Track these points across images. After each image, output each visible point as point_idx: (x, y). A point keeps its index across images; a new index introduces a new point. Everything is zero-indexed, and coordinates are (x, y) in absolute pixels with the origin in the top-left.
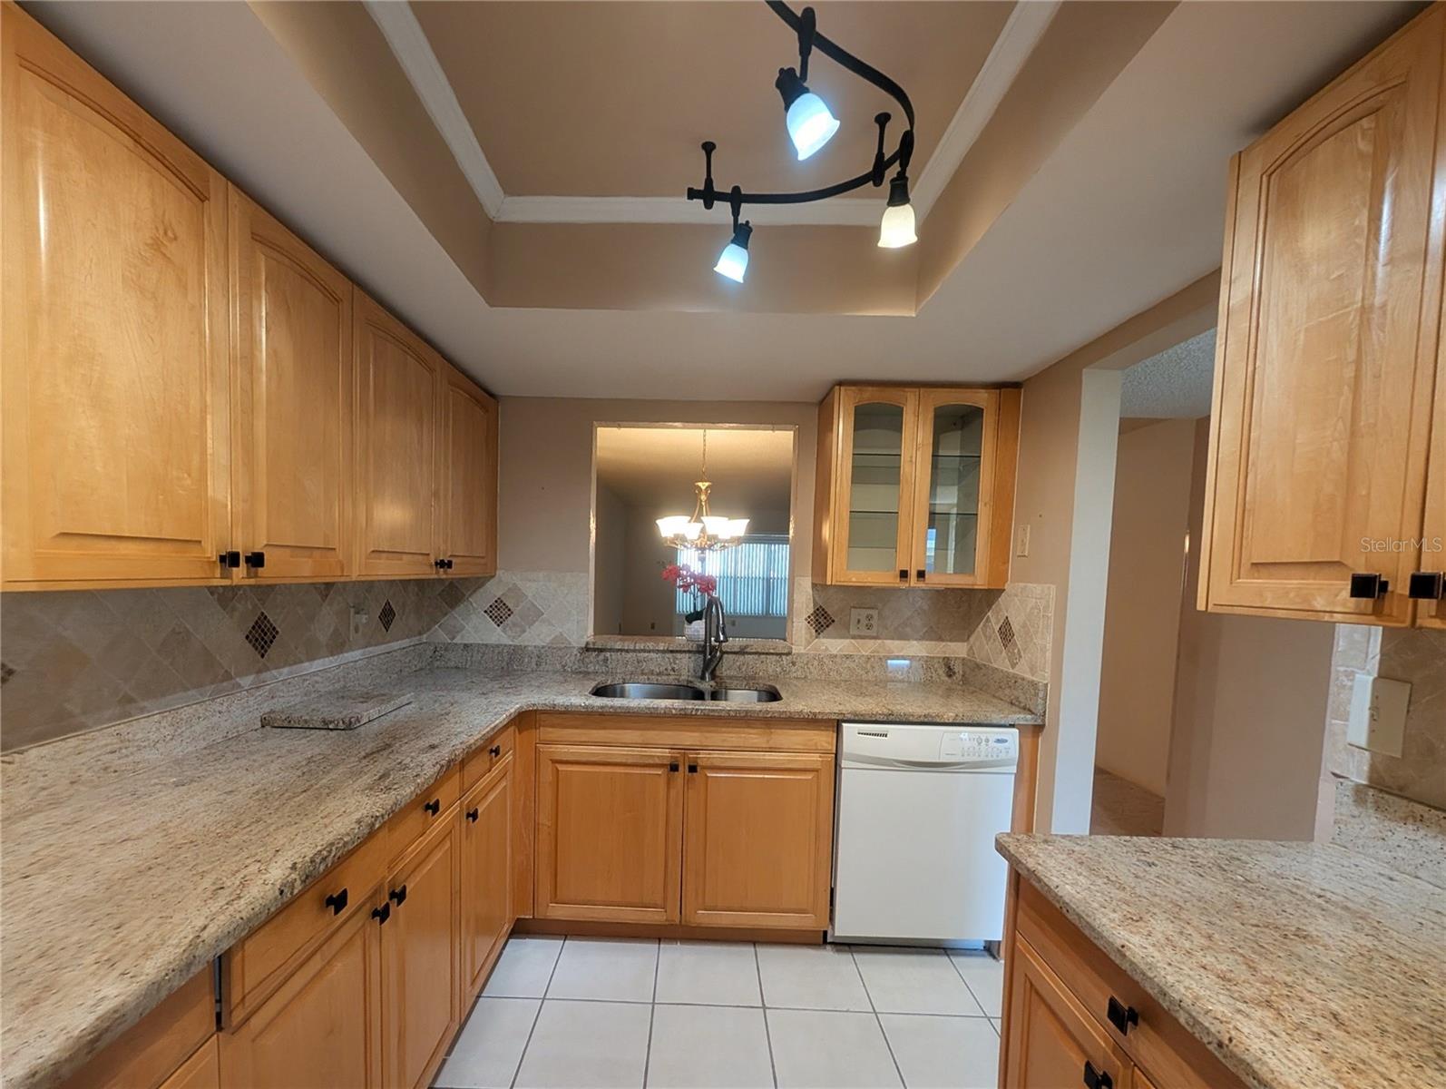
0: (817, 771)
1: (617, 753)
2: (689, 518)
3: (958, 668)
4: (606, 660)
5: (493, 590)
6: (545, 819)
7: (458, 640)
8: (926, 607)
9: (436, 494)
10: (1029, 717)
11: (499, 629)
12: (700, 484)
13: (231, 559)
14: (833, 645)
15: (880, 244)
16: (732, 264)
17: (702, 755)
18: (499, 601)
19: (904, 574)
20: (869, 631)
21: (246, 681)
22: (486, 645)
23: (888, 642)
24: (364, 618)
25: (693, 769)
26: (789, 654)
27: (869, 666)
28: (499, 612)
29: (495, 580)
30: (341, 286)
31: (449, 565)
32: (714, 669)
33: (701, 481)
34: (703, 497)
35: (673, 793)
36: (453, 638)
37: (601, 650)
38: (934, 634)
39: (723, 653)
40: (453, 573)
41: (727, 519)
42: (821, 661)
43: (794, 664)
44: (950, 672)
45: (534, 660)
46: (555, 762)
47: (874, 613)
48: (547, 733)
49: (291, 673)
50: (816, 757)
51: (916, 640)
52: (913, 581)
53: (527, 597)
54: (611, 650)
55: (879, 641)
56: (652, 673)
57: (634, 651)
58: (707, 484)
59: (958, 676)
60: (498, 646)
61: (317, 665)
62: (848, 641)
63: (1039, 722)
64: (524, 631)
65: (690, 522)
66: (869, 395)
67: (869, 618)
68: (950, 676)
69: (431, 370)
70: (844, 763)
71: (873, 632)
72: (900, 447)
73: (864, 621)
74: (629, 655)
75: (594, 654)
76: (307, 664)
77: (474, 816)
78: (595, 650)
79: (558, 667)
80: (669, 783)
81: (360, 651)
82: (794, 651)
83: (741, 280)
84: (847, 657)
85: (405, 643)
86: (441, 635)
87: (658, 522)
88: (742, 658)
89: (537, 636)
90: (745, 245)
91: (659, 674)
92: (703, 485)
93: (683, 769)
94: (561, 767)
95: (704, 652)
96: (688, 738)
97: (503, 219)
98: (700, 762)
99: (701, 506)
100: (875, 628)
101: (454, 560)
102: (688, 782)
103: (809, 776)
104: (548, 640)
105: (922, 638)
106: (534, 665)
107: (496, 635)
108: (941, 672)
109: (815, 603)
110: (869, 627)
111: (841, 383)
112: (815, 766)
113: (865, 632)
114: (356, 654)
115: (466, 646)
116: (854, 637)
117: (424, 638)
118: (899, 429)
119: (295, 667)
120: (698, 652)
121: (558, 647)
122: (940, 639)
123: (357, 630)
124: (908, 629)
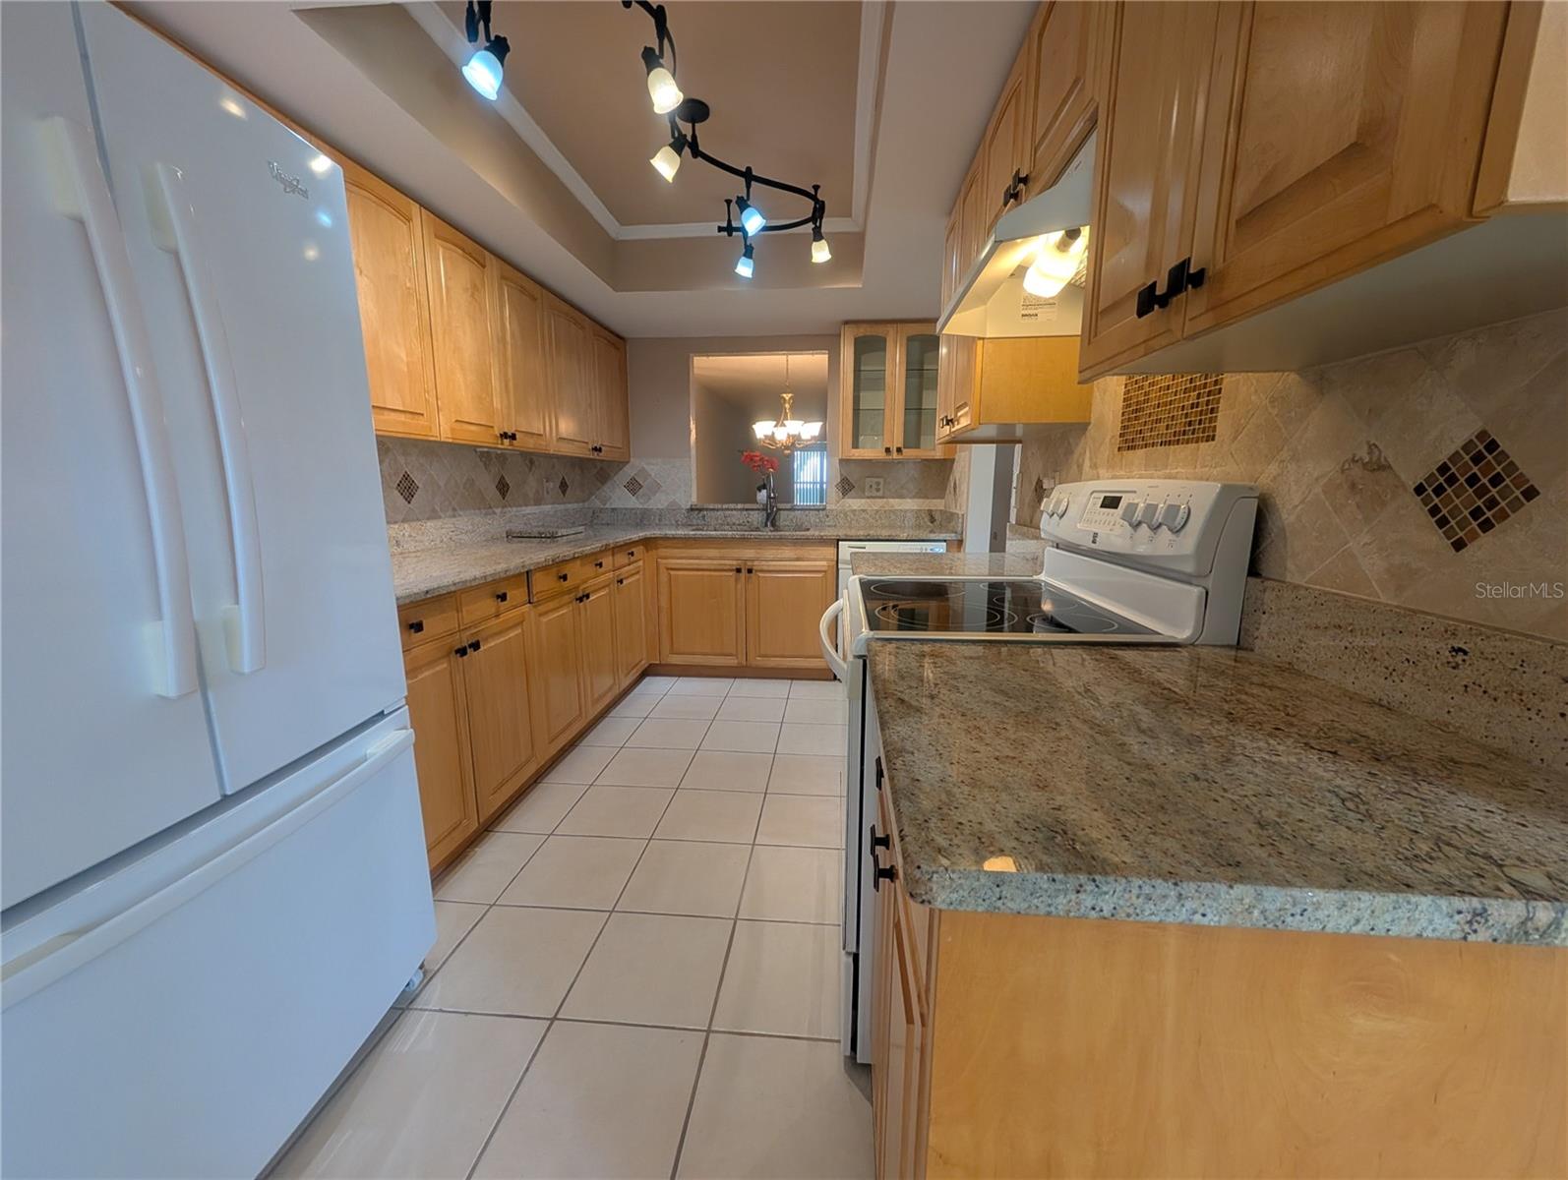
0: (825, 572)
1: (704, 563)
2: (775, 423)
3: (937, 516)
4: (704, 516)
5: (629, 472)
6: (664, 603)
7: (607, 506)
8: (916, 476)
9: (590, 405)
10: (953, 535)
11: (634, 498)
12: (785, 395)
13: (504, 436)
14: (854, 503)
15: (813, 261)
16: (745, 269)
17: (756, 563)
18: (633, 479)
19: (888, 450)
20: (878, 493)
21: (498, 511)
22: (626, 509)
23: (891, 500)
24: (551, 485)
25: (750, 571)
26: (824, 509)
27: (877, 517)
28: (633, 486)
29: (630, 464)
30: (536, 290)
31: (600, 450)
32: (774, 519)
33: (785, 393)
34: (787, 406)
35: (739, 586)
36: (605, 505)
37: (700, 510)
38: (922, 494)
39: (779, 510)
40: (602, 456)
41: (802, 422)
42: (846, 515)
43: (828, 516)
44: (933, 520)
45: (657, 518)
46: (668, 569)
47: (881, 480)
48: (662, 552)
49: (517, 511)
50: (825, 563)
51: (910, 498)
52: (895, 455)
53: (650, 475)
54: (707, 509)
55: (885, 500)
56: (734, 524)
57: (722, 510)
58: (790, 395)
59: (937, 523)
60: (633, 509)
61: (529, 510)
62: (863, 501)
63: (959, 538)
64: (650, 499)
65: (776, 426)
66: (862, 331)
67: (878, 484)
68: (932, 522)
69: (583, 328)
70: (840, 566)
71: (880, 494)
72: (885, 363)
73: (874, 486)
74: (719, 513)
75: (696, 512)
76: (524, 508)
77: (621, 581)
78: (697, 509)
79: (674, 522)
80: (736, 581)
81: (550, 506)
82: (828, 508)
83: (750, 276)
84: (864, 511)
85: (575, 506)
86: (598, 504)
87: (754, 426)
88: (792, 513)
89: (658, 502)
90: (750, 257)
91: (739, 525)
92: (787, 396)
93: (744, 572)
94: (672, 573)
95: (767, 510)
96: (748, 553)
97: (621, 238)
98: (754, 568)
99: (786, 413)
100: (881, 492)
101: (603, 448)
102: (747, 580)
103: (820, 575)
104: (666, 504)
105: (914, 497)
106: (657, 521)
107: (632, 502)
108: (926, 520)
109: (841, 475)
110: (878, 490)
111: (847, 322)
112: (823, 569)
113: (875, 494)
114: (547, 508)
115: (613, 509)
116: (868, 498)
117: (586, 504)
118: (885, 350)
119: (519, 509)
120: (763, 510)
121: (673, 508)
122: (926, 497)
123: (548, 493)
124: (905, 491)
